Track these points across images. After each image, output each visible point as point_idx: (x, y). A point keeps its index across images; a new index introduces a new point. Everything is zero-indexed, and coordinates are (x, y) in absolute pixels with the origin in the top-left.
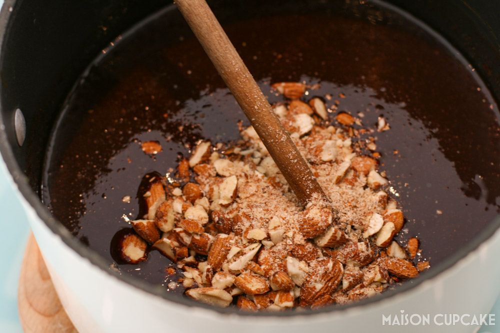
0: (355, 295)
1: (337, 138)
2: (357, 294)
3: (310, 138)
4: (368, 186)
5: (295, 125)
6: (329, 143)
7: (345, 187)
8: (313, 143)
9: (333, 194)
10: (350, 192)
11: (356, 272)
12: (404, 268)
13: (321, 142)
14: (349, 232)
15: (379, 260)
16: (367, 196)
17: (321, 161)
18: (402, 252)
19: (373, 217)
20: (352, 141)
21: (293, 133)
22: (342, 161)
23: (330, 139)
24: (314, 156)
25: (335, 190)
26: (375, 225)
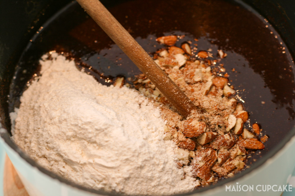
0: (227, 166)
1: (201, 67)
2: (228, 165)
3: (185, 69)
4: (224, 95)
5: (175, 61)
6: (197, 70)
7: (211, 97)
8: (188, 71)
9: (204, 102)
10: (215, 100)
11: (225, 152)
12: (254, 144)
13: (192, 70)
14: (218, 129)
15: (238, 142)
16: (224, 102)
17: (194, 82)
18: (251, 134)
19: (230, 117)
20: (211, 68)
21: (175, 66)
22: (207, 81)
23: (197, 68)
24: (189, 79)
25: (206, 100)
26: (231, 122)
